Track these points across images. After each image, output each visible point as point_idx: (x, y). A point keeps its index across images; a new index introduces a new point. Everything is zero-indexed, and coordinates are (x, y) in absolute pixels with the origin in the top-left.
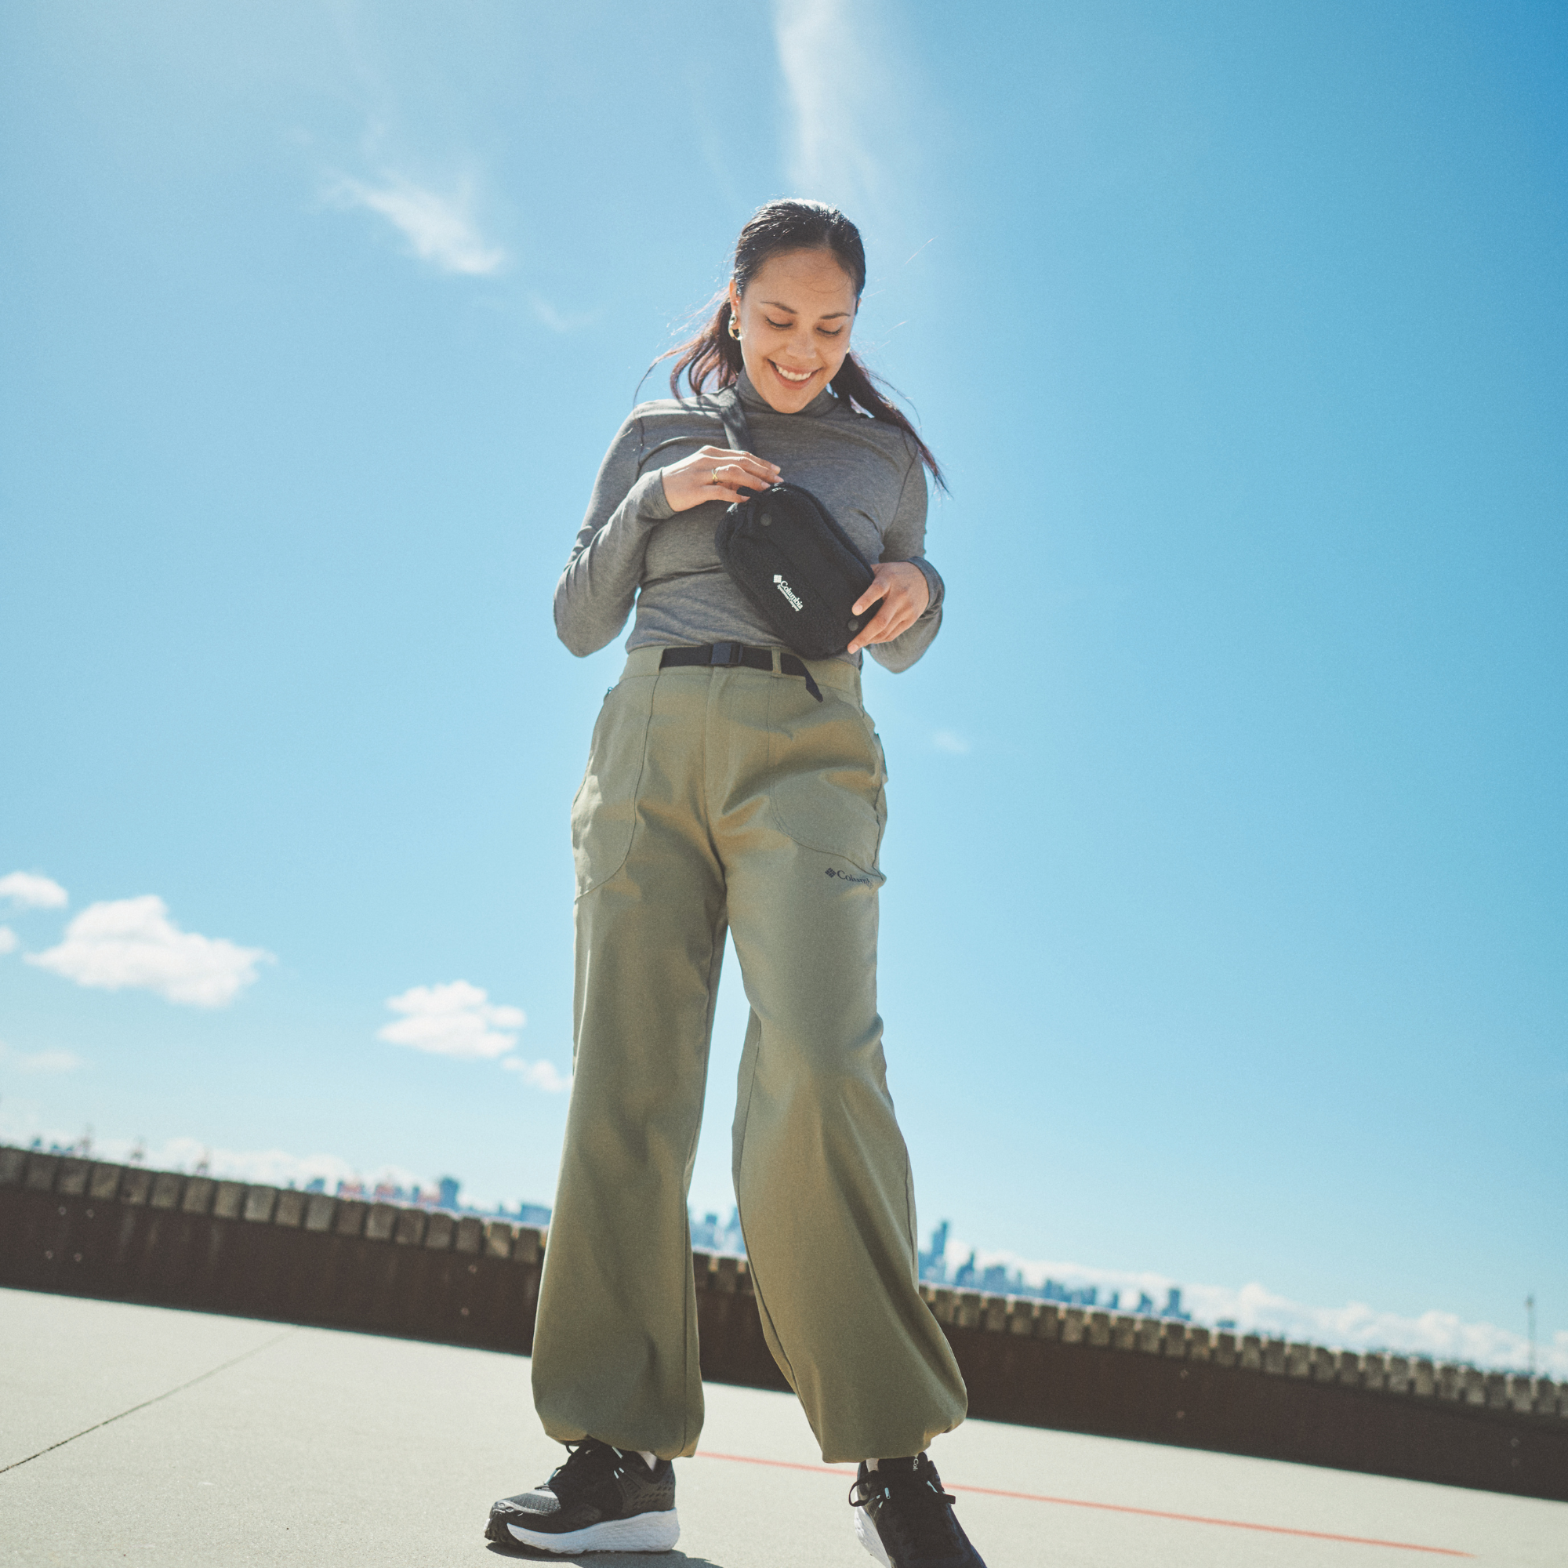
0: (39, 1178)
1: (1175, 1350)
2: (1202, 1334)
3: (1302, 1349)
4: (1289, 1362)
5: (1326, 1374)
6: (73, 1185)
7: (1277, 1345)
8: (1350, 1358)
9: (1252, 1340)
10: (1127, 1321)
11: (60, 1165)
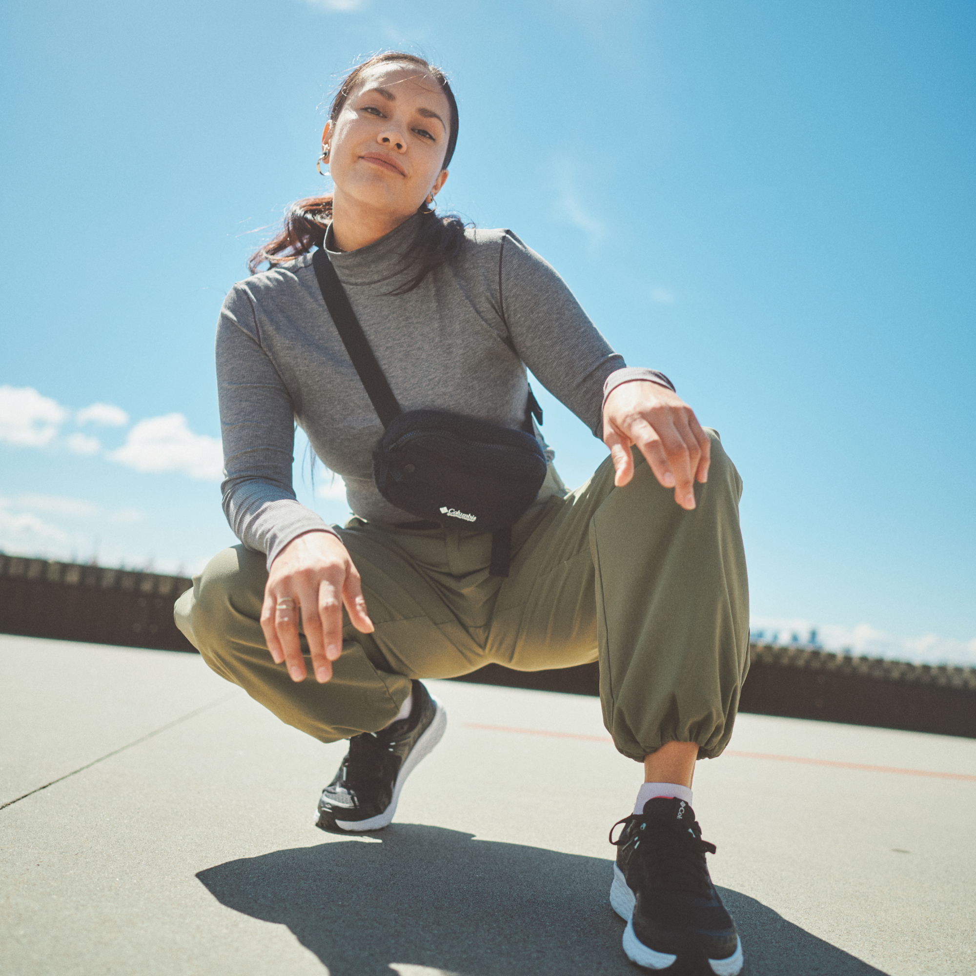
0: (127, 584)
1: (816, 664)
2: (832, 656)
3: (896, 664)
4: (888, 671)
5: (911, 677)
6: (147, 587)
7: (879, 662)
8: (926, 668)
9: (864, 659)
10: (784, 650)
11: (138, 576)
